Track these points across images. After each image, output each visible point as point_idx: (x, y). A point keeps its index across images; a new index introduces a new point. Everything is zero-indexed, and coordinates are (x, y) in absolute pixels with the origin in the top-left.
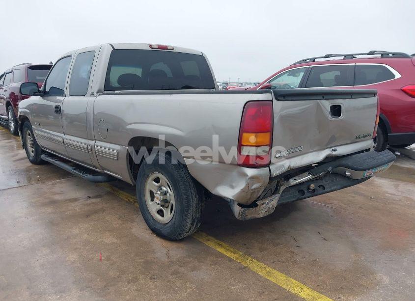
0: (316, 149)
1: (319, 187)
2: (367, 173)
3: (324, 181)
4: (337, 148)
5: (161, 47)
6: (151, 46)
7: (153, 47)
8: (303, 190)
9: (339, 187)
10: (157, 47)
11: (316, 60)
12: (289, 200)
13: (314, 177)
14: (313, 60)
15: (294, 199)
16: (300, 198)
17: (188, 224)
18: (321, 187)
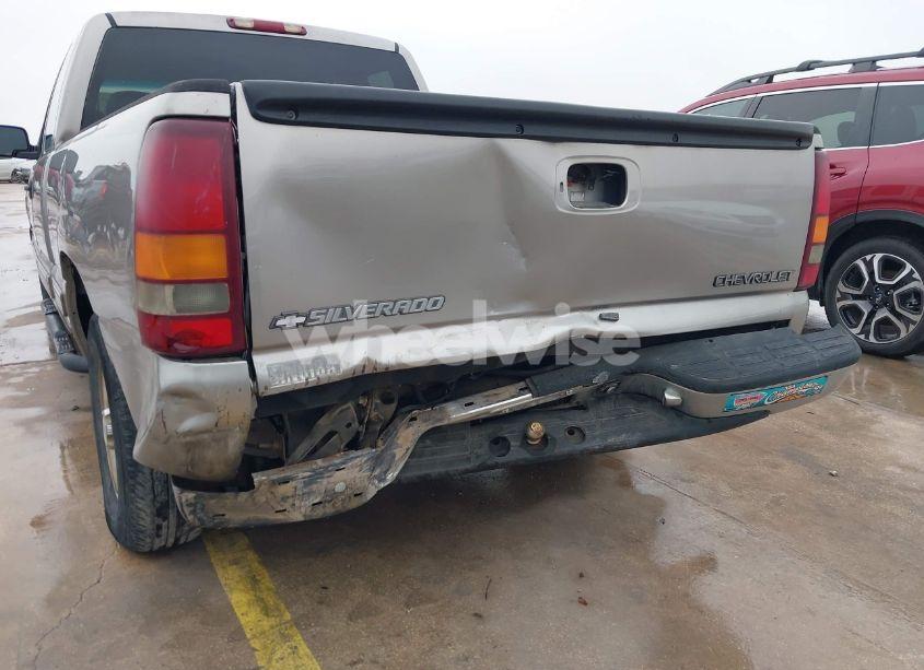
0: (521, 308)
1: (571, 431)
2: (742, 401)
3: (591, 413)
4: (622, 312)
5: (260, 26)
6: (231, 22)
7: (239, 24)
8: (505, 439)
9: (636, 438)
10: (250, 25)
11: (776, 79)
12: (451, 469)
13: (542, 400)
14: (770, 78)
15: (468, 466)
16: (489, 462)
17: (143, 515)
18: (577, 434)
